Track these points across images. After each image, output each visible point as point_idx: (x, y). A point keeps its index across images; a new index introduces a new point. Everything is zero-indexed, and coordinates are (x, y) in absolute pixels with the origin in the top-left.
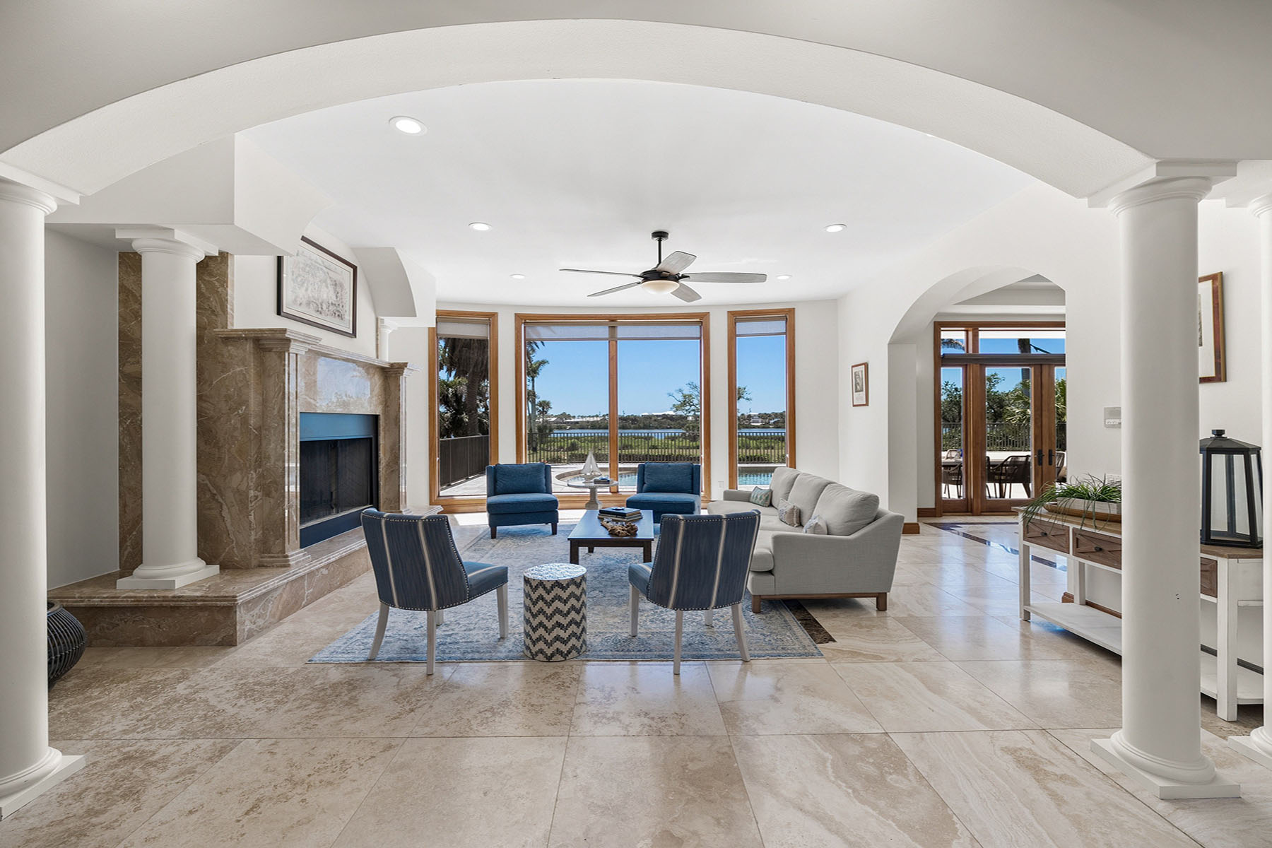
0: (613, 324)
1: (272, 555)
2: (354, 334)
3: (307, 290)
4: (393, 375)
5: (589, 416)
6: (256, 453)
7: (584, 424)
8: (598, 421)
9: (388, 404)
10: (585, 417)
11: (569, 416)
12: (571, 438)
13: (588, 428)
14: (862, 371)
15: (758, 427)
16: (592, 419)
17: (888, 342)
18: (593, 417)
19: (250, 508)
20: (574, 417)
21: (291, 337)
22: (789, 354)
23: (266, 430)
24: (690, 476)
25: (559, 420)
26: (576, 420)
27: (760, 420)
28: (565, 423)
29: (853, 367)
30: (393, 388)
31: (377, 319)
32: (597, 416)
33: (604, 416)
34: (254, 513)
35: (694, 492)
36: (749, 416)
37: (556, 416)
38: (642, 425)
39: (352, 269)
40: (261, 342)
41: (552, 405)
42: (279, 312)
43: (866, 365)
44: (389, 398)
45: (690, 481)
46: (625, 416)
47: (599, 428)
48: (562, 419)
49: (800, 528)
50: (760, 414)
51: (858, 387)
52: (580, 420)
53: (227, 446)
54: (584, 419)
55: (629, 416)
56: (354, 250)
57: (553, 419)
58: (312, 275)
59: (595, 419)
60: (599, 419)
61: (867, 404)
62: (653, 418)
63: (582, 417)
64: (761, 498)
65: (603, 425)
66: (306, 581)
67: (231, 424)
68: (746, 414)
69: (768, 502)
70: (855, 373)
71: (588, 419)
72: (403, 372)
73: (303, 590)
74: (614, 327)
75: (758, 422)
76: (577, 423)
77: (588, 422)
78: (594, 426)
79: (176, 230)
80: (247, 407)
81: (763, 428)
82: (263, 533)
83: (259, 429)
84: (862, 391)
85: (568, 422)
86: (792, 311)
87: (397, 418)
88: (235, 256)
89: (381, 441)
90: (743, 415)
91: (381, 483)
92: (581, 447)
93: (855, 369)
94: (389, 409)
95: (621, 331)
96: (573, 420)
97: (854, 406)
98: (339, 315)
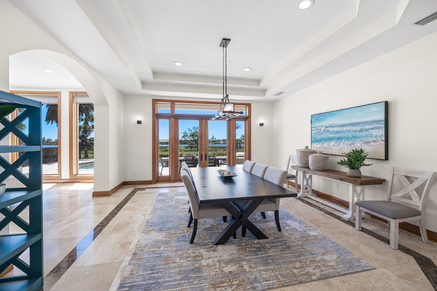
7: (163, 143)
13: (165, 144)
15: (222, 144)
16: (166, 141)
18: (167, 140)
27: (222, 141)
36: (219, 140)
38: (183, 143)
50: (222, 139)
52: (162, 141)
62: (188, 141)
68: (218, 139)
71: (165, 141)
75: (222, 142)
77: (165, 142)
81: (223, 144)
90: (217, 140)
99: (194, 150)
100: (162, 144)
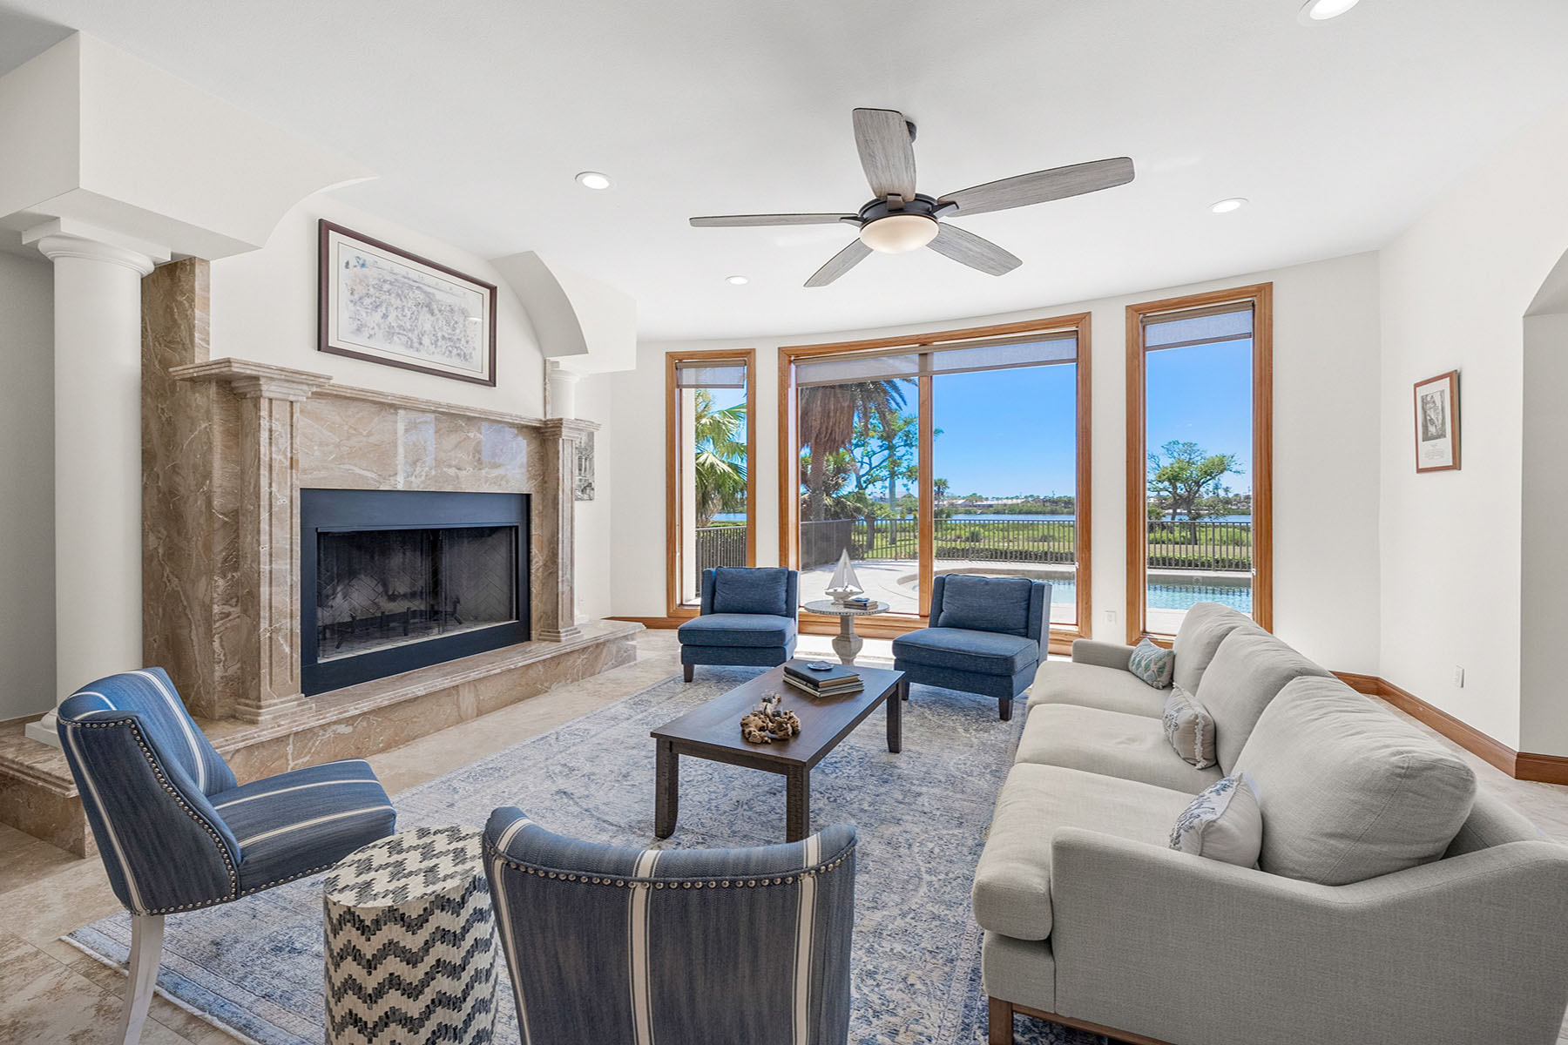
0: (924, 350)
1: (247, 701)
2: (492, 382)
3: (385, 316)
4: (551, 438)
5: (1007, 498)
6: (225, 549)
7: (1000, 508)
8: (1018, 504)
9: (546, 479)
10: (1001, 499)
11: (981, 498)
12: (975, 525)
13: (1004, 513)
14: (1442, 392)
16: (1010, 502)
17: (1522, 315)
18: (1012, 498)
19: (214, 631)
20: (987, 499)
21: (261, 373)
22: (1257, 377)
23: (243, 515)
24: (1024, 604)
25: (968, 503)
26: (989, 503)
28: (975, 506)
29: (1416, 386)
30: (551, 455)
31: (545, 362)
32: (1017, 498)
33: (1026, 497)
34: (221, 637)
35: (1030, 633)
37: (964, 498)
39: (488, 291)
40: (234, 384)
41: (949, 484)
42: (322, 344)
43: (1455, 378)
44: (547, 469)
45: (1024, 613)
46: (1055, 497)
47: (1020, 513)
48: (971, 501)
49: (1211, 775)
51: (1432, 429)
52: (995, 502)
53: (194, 538)
54: (1000, 502)
55: (1061, 497)
56: (495, 262)
57: (960, 502)
58: (398, 295)
59: (1015, 501)
60: (1019, 501)
61: (1456, 465)
63: (997, 499)
64: (1147, 668)
65: (1025, 509)
66: (291, 746)
67: (197, 507)
69: (1164, 679)
70: (1423, 399)
71: (1005, 501)
72: (561, 431)
73: (283, 760)
74: (926, 354)
76: (991, 506)
77: (1005, 505)
78: (1012, 510)
79: (62, 219)
80: (211, 482)
82: (242, 668)
83: (235, 515)
84: (1442, 435)
85: (979, 505)
86: (1265, 290)
87: (555, 498)
88: (211, 262)
89: (535, 532)
91: (535, 590)
92: (984, 537)
93: (1422, 391)
94: (547, 485)
95: (939, 361)
96: (985, 503)
97: (1419, 471)
98: (458, 355)
99: (1170, 540)
100: (994, 513)
